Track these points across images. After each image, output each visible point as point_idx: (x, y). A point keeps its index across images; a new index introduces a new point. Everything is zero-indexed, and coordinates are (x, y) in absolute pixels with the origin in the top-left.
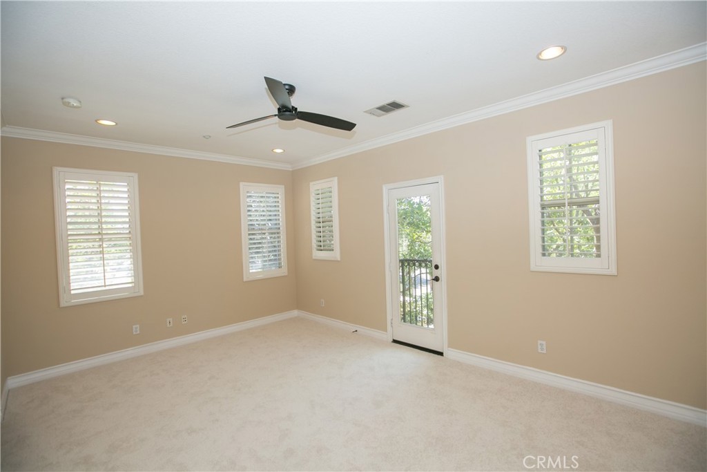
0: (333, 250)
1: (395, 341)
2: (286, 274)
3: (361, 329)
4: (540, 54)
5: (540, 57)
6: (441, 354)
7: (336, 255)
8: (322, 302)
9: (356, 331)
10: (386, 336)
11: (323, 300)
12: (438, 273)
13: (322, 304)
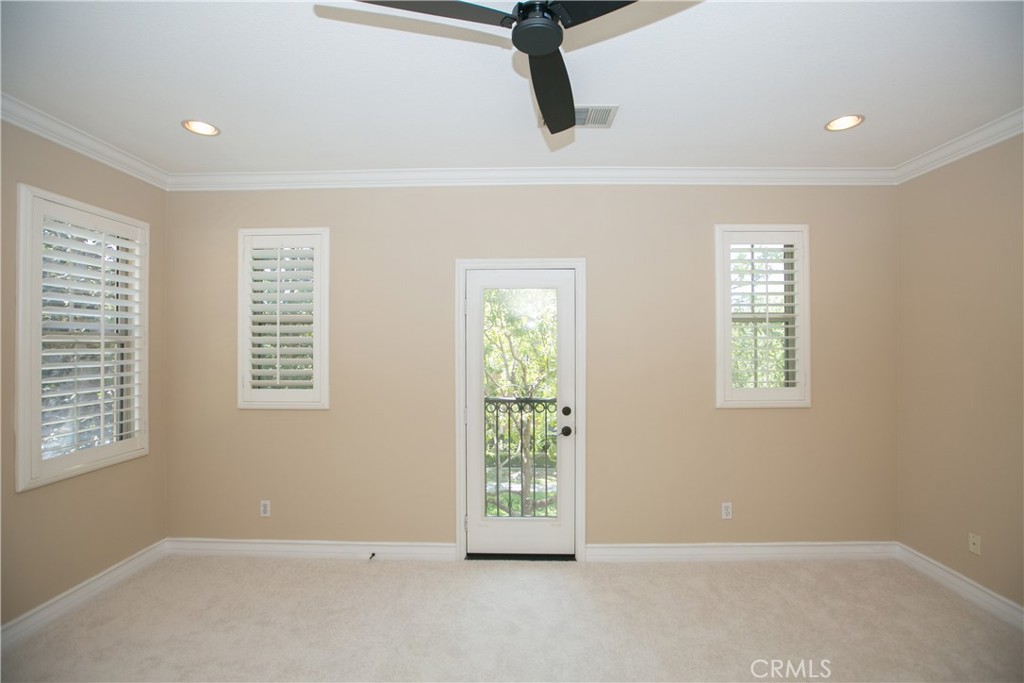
0: (311, 387)
1: (471, 556)
2: (146, 452)
3: (387, 549)
4: (829, 124)
5: (829, 127)
6: (571, 557)
7: (318, 396)
8: (265, 506)
9: (373, 555)
10: (454, 552)
11: (268, 503)
12: (568, 421)
13: (265, 511)
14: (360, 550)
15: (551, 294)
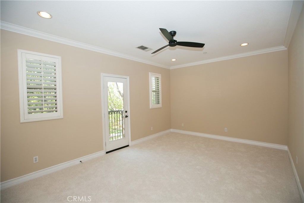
0: (57, 111)
1: (107, 153)
6: (128, 146)
7: (59, 114)
8: (36, 159)
9: (81, 161)
10: (103, 153)
11: (37, 157)
12: (126, 114)
13: (36, 161)
14: (76, 161)
15: (122, 83)
